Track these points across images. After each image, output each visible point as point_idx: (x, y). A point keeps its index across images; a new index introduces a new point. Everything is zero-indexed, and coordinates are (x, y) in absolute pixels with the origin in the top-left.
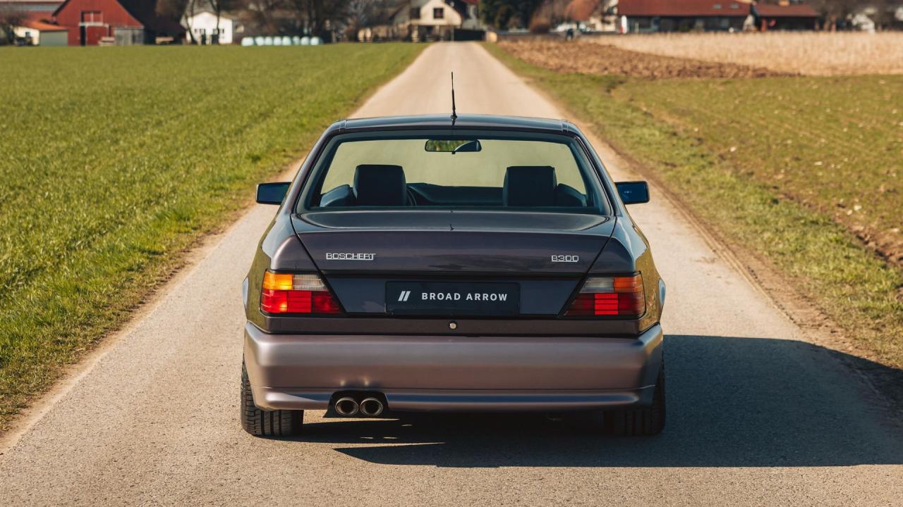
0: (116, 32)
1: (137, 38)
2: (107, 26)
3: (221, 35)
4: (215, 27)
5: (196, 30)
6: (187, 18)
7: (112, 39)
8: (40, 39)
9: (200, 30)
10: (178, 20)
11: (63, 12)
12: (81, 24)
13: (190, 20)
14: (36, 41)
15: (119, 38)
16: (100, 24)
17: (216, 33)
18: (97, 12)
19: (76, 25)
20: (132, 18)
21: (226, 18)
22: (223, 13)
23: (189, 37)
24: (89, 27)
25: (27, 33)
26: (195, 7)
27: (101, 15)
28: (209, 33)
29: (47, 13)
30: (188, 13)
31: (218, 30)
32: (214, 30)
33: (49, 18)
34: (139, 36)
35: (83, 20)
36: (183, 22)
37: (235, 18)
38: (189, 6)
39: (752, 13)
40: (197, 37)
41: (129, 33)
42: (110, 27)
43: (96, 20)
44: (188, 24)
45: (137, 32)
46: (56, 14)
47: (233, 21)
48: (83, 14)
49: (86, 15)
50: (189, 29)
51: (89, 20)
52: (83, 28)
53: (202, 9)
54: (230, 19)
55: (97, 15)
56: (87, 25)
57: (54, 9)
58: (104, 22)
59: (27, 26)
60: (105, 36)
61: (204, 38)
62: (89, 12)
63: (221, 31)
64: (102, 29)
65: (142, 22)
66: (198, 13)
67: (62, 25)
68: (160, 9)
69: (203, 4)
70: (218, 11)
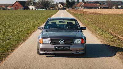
6: (29, 6)
7: (19, 9)
19: (15, 7)
20: (22, 6)
24: (17, 7)
45: (23, 8)
57: (12, 5)
58: (19, 7)
67: (13, 7)
68: (25, 5)
69: (31, 5)
70: (33, 6)
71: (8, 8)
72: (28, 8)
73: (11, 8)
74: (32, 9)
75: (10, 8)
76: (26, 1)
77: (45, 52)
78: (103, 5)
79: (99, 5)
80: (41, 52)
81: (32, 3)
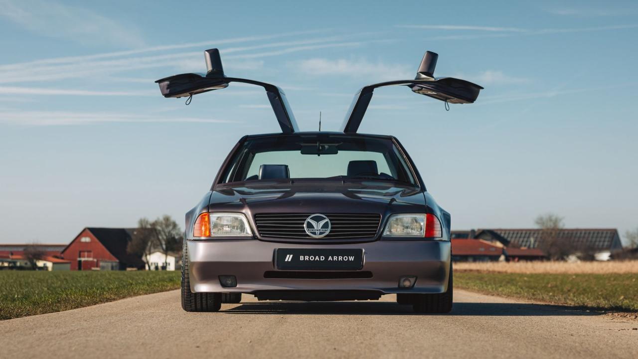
0: (101, 264)
1: (114, 268)
2: (95, 260)
3: (168, 266)
4: (164, 261)
5: (152, 264)
6: (146, 256)
7: (98, 269)
8: (53, 268)
9: (155, 263)
10: (141, 256)
11: (68, 251)
12: (79, 259)
13: (148, 257)
14: (50, 269)
15: (103, 268)
16: (91, 259)
17: (165, 265)
18: (89, 252)
19: (76, 260)
20: (111, 255)
21: (171, 256)
22: (169, 252)
23: (147, 268)
24: (84, 261)
25: (44, 264)
26: (152, 248)
27: (92, 254)
28: (160, 265)
29: (58, 252)
30: (147, 252)
31: (166, 263)
32: (163, 264)
33: (58, 255)
34: (116, 266)
35: (80, 257)
36: (144, 259)
37: (177, 256)
38: (148, 248)
39: (504, 253)
40: (153, 268)
41: (110, 264)
42: (97, 261)
43: (89, 256)
44: (147, 259)
45: (114, 264)
46: (63, 252)
47: (176, 258)
48: (80, 252)
49: (82, 254)
50: (148, 263)
51: (84, 257)
52: (80, 262)
53: (156, 250)
54: (174, 256)
55: (89, 253)
56: (83, 259)
57: (62, 249)
58: (94, 258)
59: (45, 260)
60: (94, 267)
61: (157, 268)
62: (84, 252)
63: (168, 265)
64: (92, 262)
65: (117, 258)
66: (153, 253)
67: (67, 259)
68: (129, 250)
69: (157, 246)
70: (166, 252)
71: (40, 264)
72: (141, 266)
73: (54, 263)
74: (164, 268)
75: (50, 265)
76: (133, 230)
77: (224, 286)
78: (519, 247)
79: (499, 244)
80: (203, 288)
81: (163, 237)
